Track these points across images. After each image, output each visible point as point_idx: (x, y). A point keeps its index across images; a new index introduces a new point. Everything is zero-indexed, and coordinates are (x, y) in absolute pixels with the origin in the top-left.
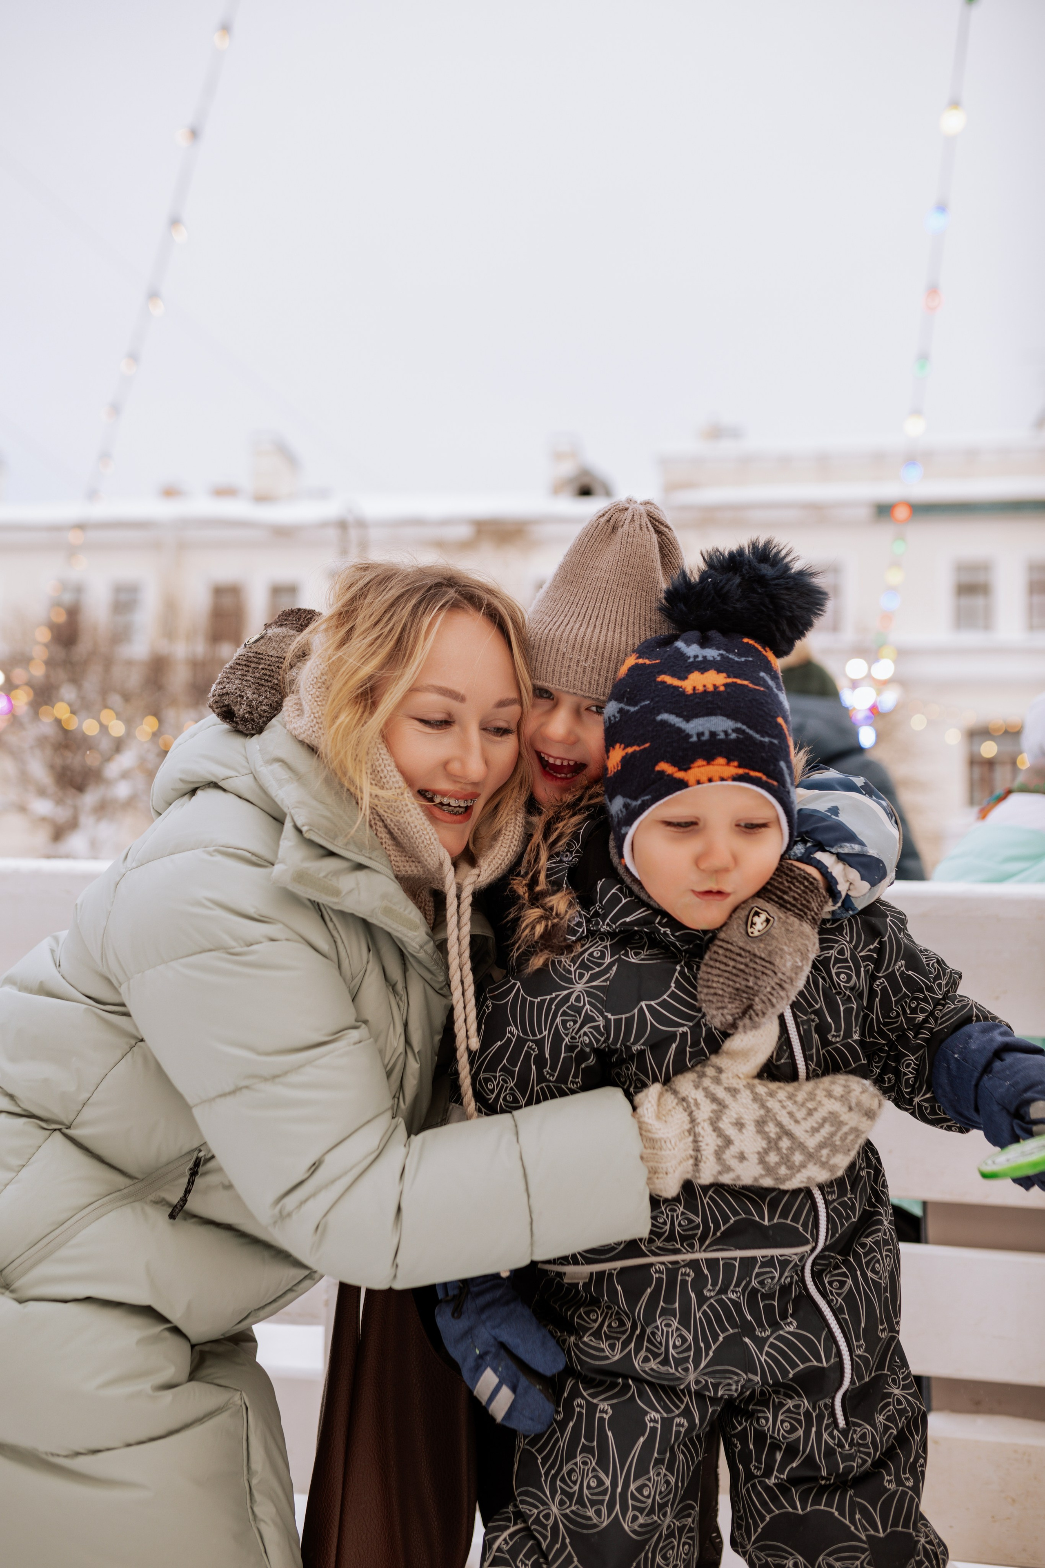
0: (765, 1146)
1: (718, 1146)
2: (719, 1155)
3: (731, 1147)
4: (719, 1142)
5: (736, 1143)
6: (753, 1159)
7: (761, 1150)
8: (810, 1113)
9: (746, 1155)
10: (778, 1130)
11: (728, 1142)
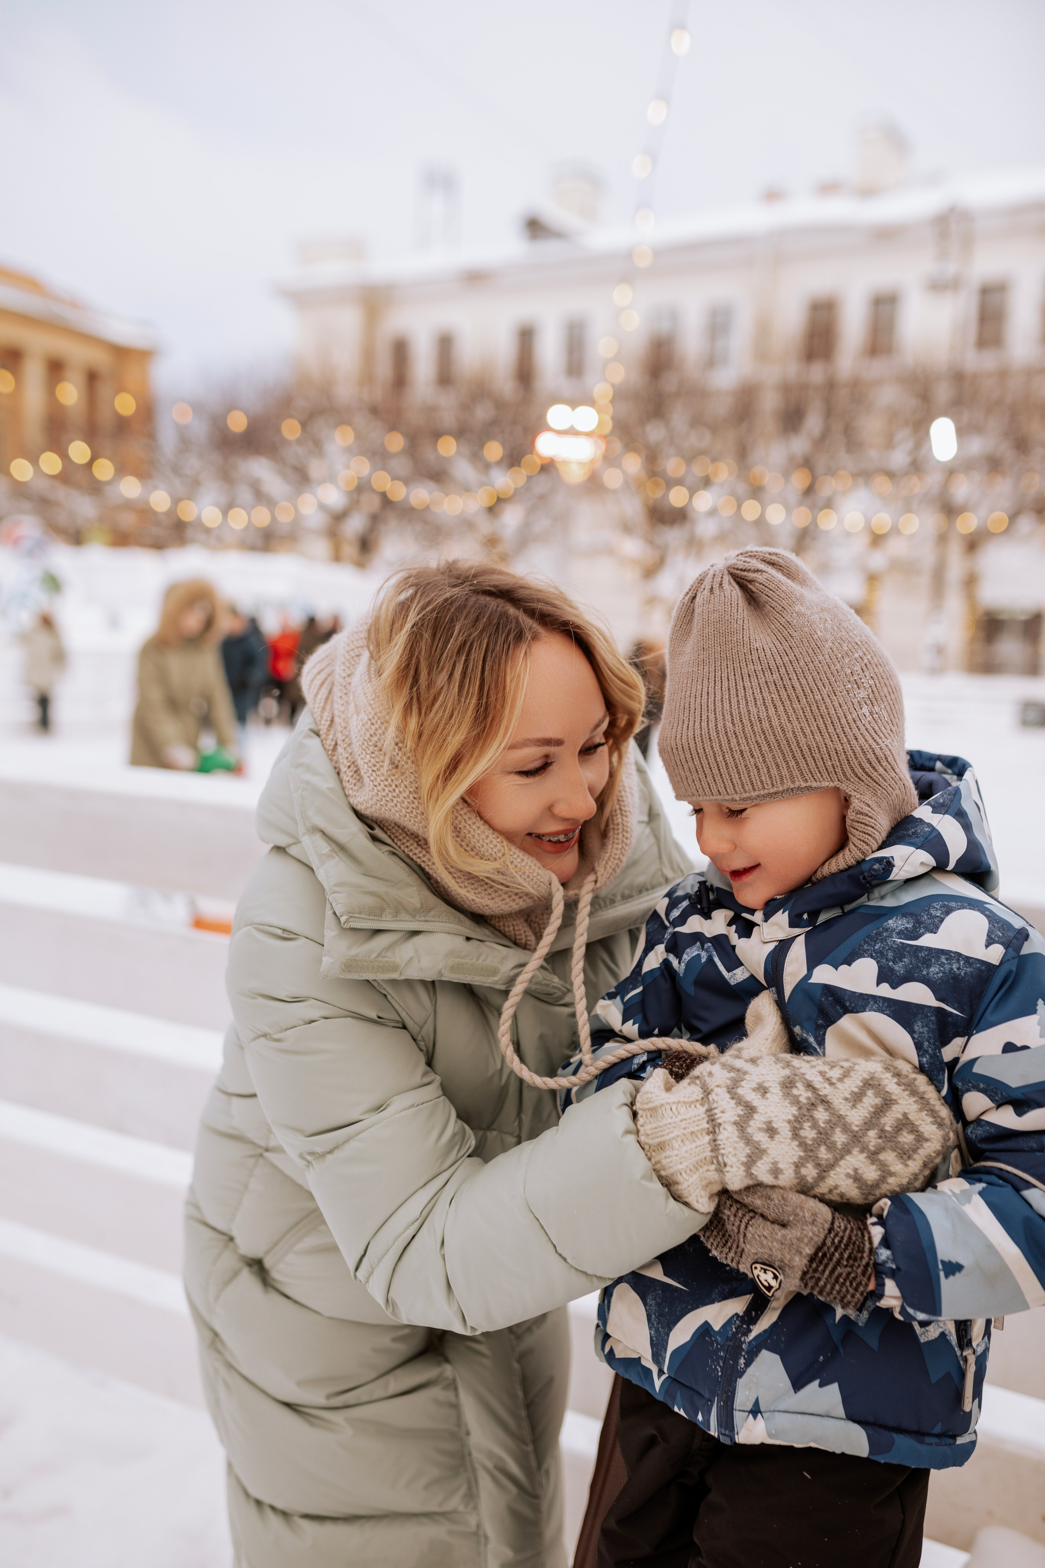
0: (796, 1113)
1: (739, 1116)
2: (741, 1125)
3: (756, 1116)
4: (740, 1110)
5: (760, 1110)
6: (785, 1130)
7: (792, 1118)
8: (846, 1074)
9: (775, 1125)
10: (809, 1094)
11: (750, 1110)
